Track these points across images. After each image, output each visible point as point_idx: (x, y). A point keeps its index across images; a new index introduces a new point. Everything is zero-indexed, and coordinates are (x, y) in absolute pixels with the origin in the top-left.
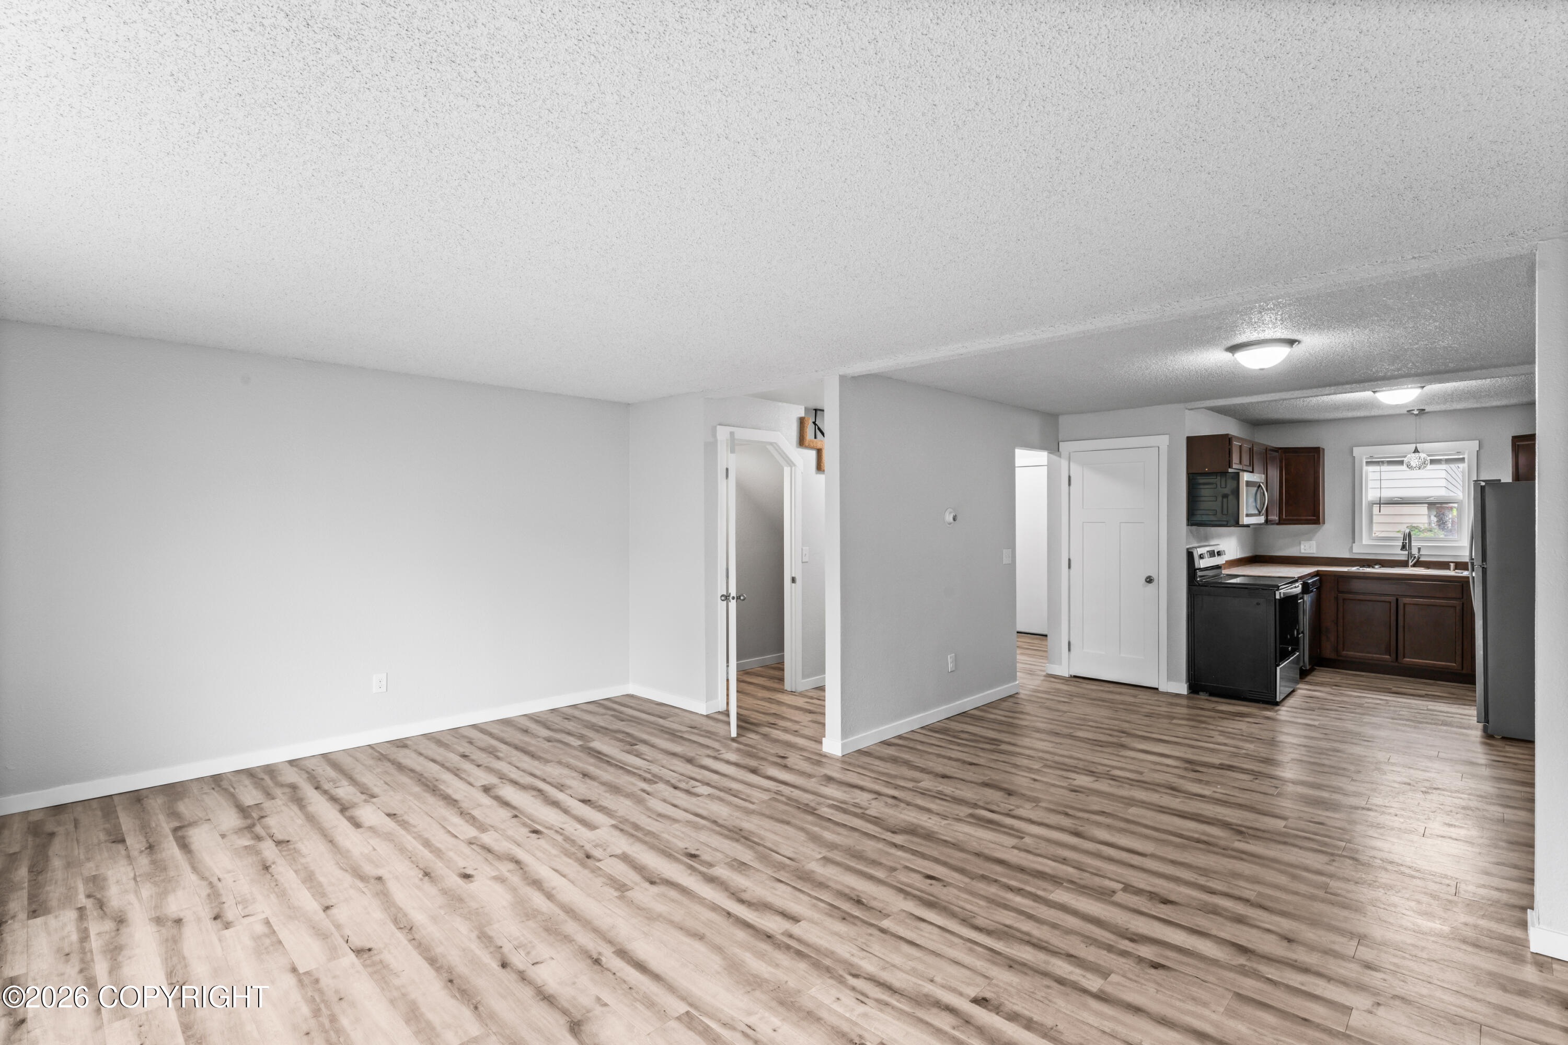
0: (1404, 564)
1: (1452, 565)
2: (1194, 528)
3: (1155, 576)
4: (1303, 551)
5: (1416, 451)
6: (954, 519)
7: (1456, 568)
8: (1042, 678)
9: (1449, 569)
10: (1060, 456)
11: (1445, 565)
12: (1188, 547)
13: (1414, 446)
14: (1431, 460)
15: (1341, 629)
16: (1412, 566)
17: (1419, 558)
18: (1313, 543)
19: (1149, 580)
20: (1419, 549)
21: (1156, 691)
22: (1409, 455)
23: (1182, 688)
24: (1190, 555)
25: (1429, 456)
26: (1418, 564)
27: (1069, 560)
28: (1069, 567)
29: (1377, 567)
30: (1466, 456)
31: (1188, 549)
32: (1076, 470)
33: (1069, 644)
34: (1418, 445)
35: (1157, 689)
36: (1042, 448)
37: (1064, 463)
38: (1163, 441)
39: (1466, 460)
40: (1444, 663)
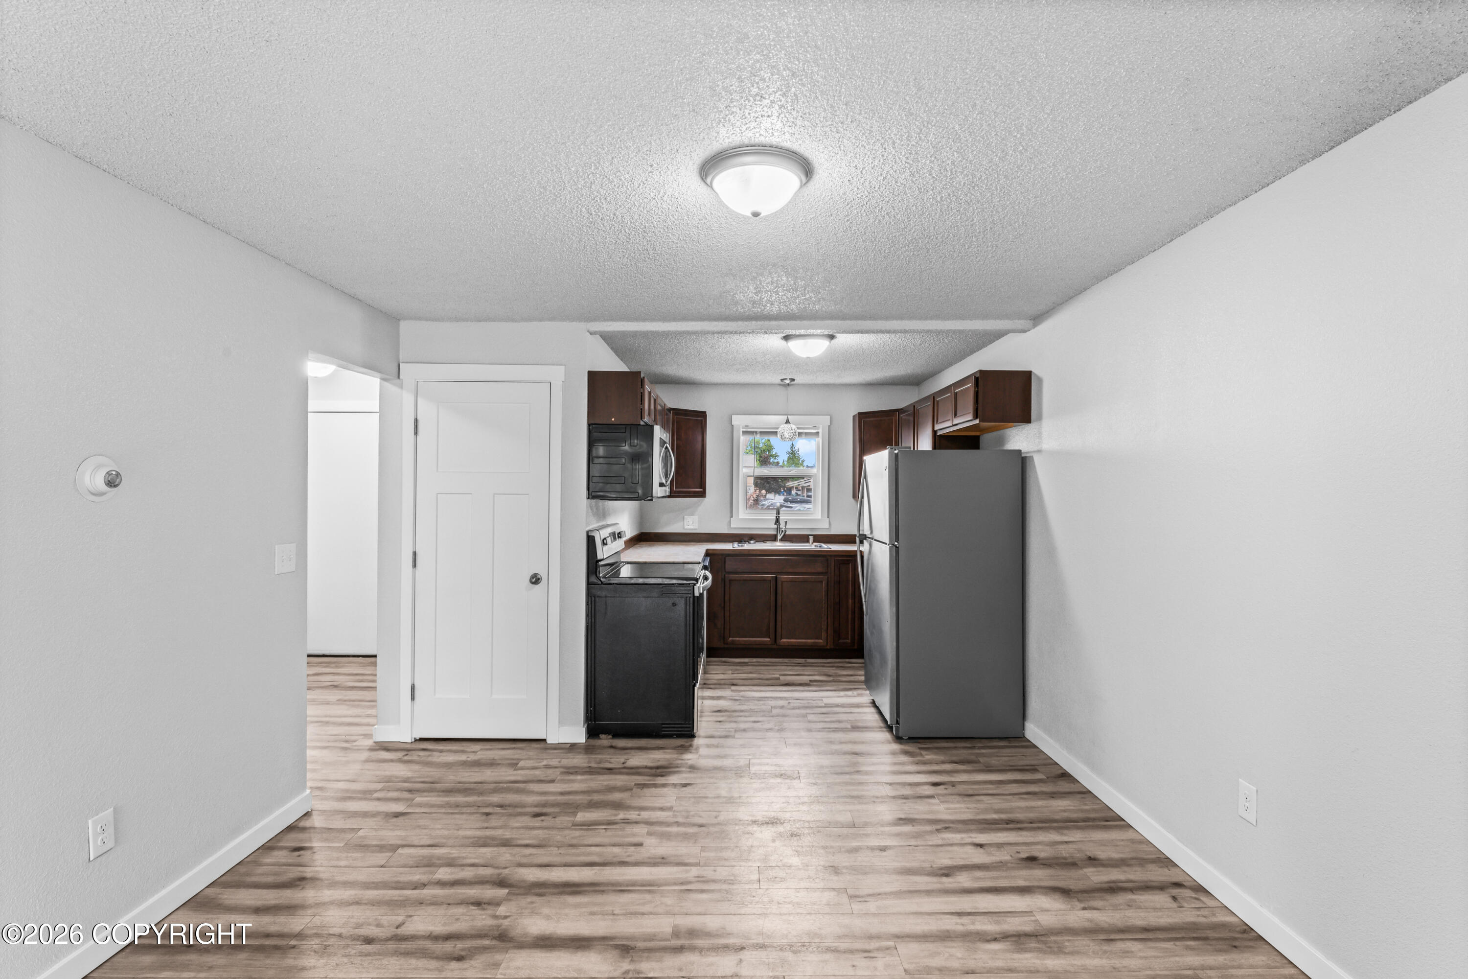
0: (774, 538)
1: (811, 538)
2: (593, 501)
3: (543, 574)
4: (686, 527)
5: (788, 422)
6: (112, 482)
7: (814, 541)
8: (365, 755)
9: (808, 541)
10: (401, 387)
11: (804, 539)
12: (588, 529)
13: (786, 417)
14: (799, 433)
15: (727, 614)
16: (781, 540)
17: (786, 531)
18: (696, 518)
19: (535, 580)
20: (786, 522)
21: (542, 745)
22: (782, 426)
23: (579, 736)
24: (590, 541)
25: (798, 428)
26: (787, 538)
27: (415, 554)
28: (414, 566)
29: (752, 542)
30: (820, 431)
31: (588, 532)
32: (426, 411)
33: (413, 688)
34: (789, 416)
35: (544, 740)
36: (370, 366)
37: (408, 398)
38: (557, 374)
39: (820, 434)
40: (813, 641)
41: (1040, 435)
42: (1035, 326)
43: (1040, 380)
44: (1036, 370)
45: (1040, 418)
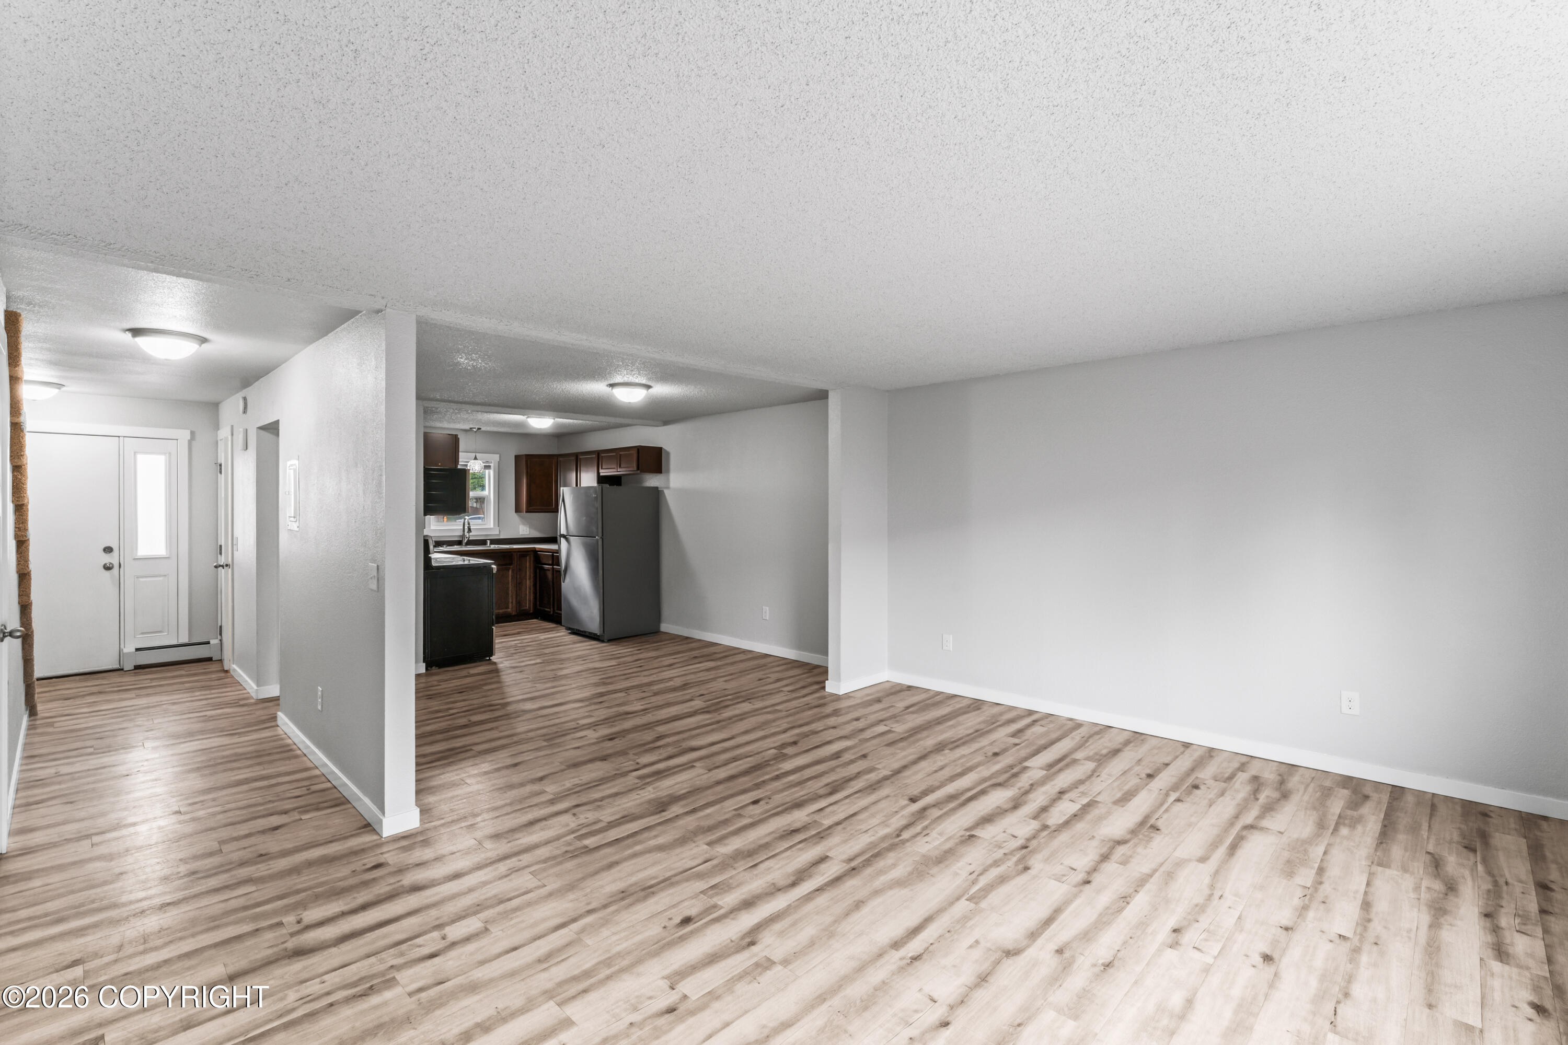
0: (459, 543)
1: (488, 541)
5: (476, 458)
7: (491, 544)
11: (483, 542)
13: (474, 454)
17: (469, 537)
24: (426, 542)
26: (469, 542)
30: (492, 465)
39: (492, 467)
40: (503, 610)
41: (668, 480)
42: (664, 425)
43: (668, 454)
44: (665, 447)
45: (668, 471)
